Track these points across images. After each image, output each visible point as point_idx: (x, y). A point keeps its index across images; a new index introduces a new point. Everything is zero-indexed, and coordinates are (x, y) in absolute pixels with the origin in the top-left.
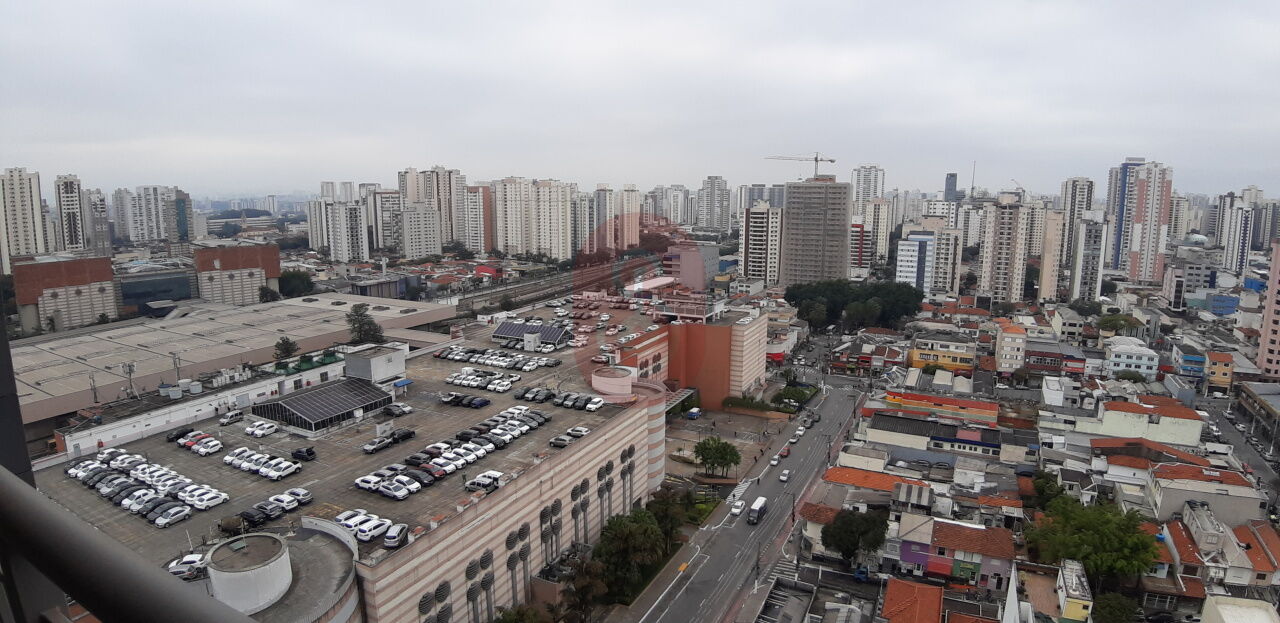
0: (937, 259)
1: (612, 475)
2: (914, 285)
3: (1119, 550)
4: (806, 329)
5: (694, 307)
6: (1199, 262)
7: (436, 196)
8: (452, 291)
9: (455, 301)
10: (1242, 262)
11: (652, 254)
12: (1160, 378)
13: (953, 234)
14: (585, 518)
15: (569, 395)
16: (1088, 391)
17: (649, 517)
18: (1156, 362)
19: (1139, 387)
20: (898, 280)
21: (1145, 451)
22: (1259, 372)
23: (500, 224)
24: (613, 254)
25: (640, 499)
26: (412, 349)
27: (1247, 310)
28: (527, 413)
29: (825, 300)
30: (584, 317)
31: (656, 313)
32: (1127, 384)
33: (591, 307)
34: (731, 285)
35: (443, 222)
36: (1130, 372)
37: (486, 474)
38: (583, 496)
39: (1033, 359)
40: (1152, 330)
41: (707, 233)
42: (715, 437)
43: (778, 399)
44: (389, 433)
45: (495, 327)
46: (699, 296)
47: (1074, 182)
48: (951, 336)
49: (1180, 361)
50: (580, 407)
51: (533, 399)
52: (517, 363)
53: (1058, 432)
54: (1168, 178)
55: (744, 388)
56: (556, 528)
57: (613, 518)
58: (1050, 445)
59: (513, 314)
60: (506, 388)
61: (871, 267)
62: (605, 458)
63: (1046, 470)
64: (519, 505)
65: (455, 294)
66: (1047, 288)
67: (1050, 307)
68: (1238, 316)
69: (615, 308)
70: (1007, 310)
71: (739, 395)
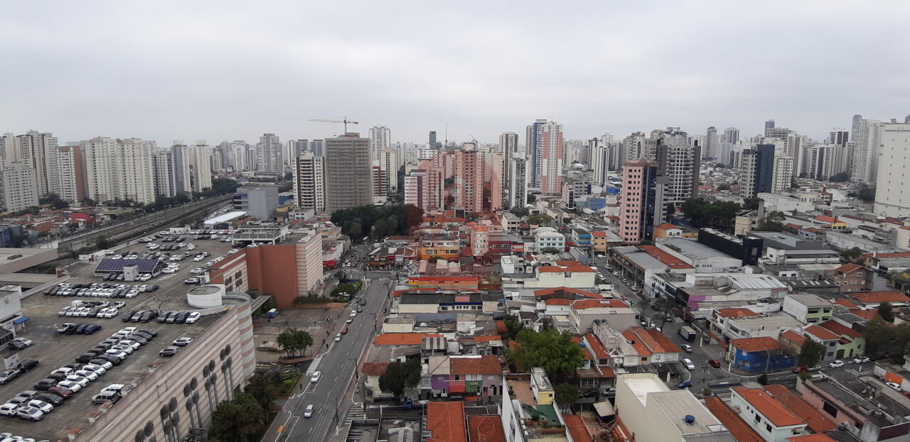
0: (429, 187)
1: (214, 371)
2: (417, 205)
3: (562, 356)
4: (349, 241)
5: (264, 233)
6: (580, 179)
7: (31, 156)
8: (52, 236)
9: (55, 245)
10: (604, 178)
11: (223, 195)
12: (567, 250)
13: (438, 170)
14: (197, 408)
15: (170, 313)
16: (528, 262)
17: (250, 398)
18: (564, 240)
19: (556, 257)
20: (406, 202)
21: (565, 294)
22: (622, 240)
23: (90, 177)
24: (191, 197)
25: (239, 386)
26: (24, 290)
27: (610, 206)
28: (136, 332)
29: (360, 219)
30: (173, 248)
31: (234, 240)
32: (549, 256)
33: (178, 240)
34: (290, 214)
35: (39, 178)
36: (550, 248)
37: (109, 387)
38: (193, 392)
39: (494, 246)
40: (559, 222)
41: (267, 177)
42: (292, 328)
43: (334, 293)
44: (16, 365)
45: (96, 264)
46: (268, 224)
47: (507, 135)
48: (444, 237)
49: (577, 238)
50: (181, 321)
51: (139, 320)
52: (120, 292)
53: (514, 289)
54: (560, 131)
55: (309, 289)
56: (175, 421)
57: (221, 404)
58: (511, 298)
59: (110, 251)
60: (114, 314)
61: (388, 195)
62: (208, 359)
63: (511, 314)
64: (142, 408)
65: (55, 239)
66: (496, 202)
67: (499, 213)
68: (606, 209)
69: (198, 239)
70: (474, 217)
71: (306, 294)
